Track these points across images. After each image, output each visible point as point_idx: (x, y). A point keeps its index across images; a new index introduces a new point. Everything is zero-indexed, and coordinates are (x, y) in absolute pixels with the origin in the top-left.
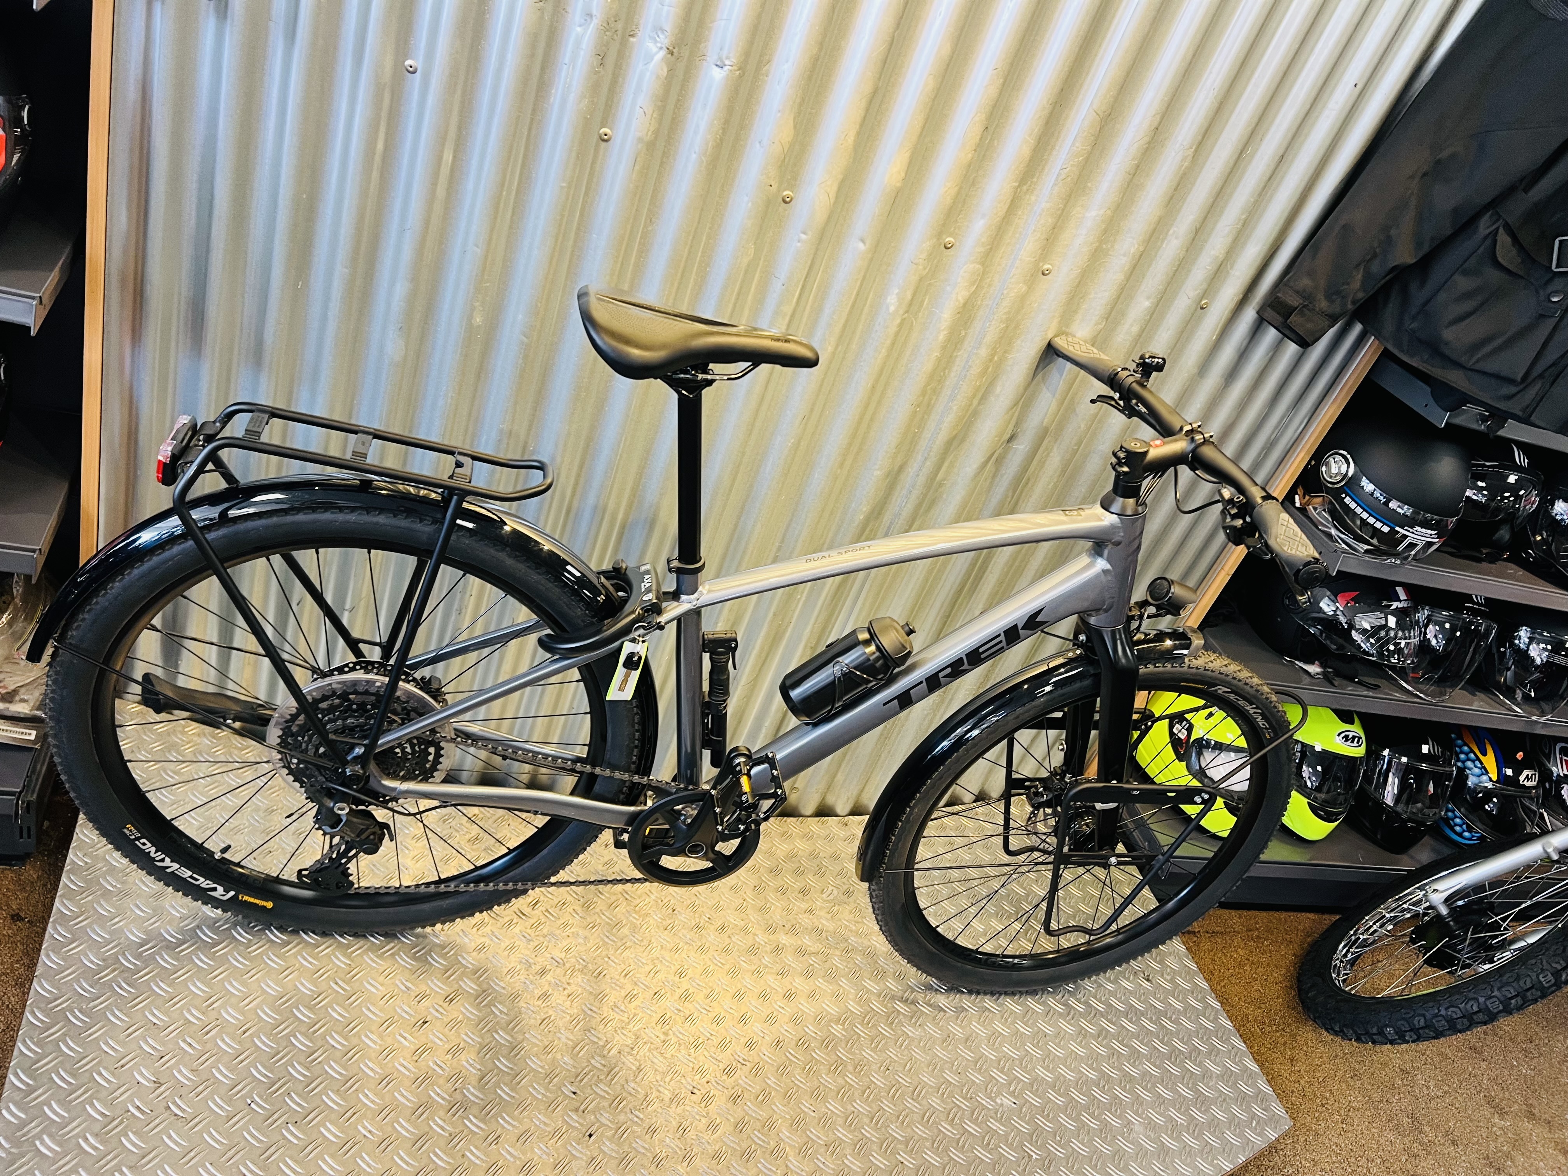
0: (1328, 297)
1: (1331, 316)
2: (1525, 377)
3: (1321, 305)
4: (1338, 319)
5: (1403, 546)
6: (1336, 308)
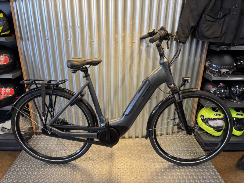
1: (185, 37)
2: (221, 35)
3: (183, 36)
4: (187, 38)
5: (222, 73)
6: (185, 36)
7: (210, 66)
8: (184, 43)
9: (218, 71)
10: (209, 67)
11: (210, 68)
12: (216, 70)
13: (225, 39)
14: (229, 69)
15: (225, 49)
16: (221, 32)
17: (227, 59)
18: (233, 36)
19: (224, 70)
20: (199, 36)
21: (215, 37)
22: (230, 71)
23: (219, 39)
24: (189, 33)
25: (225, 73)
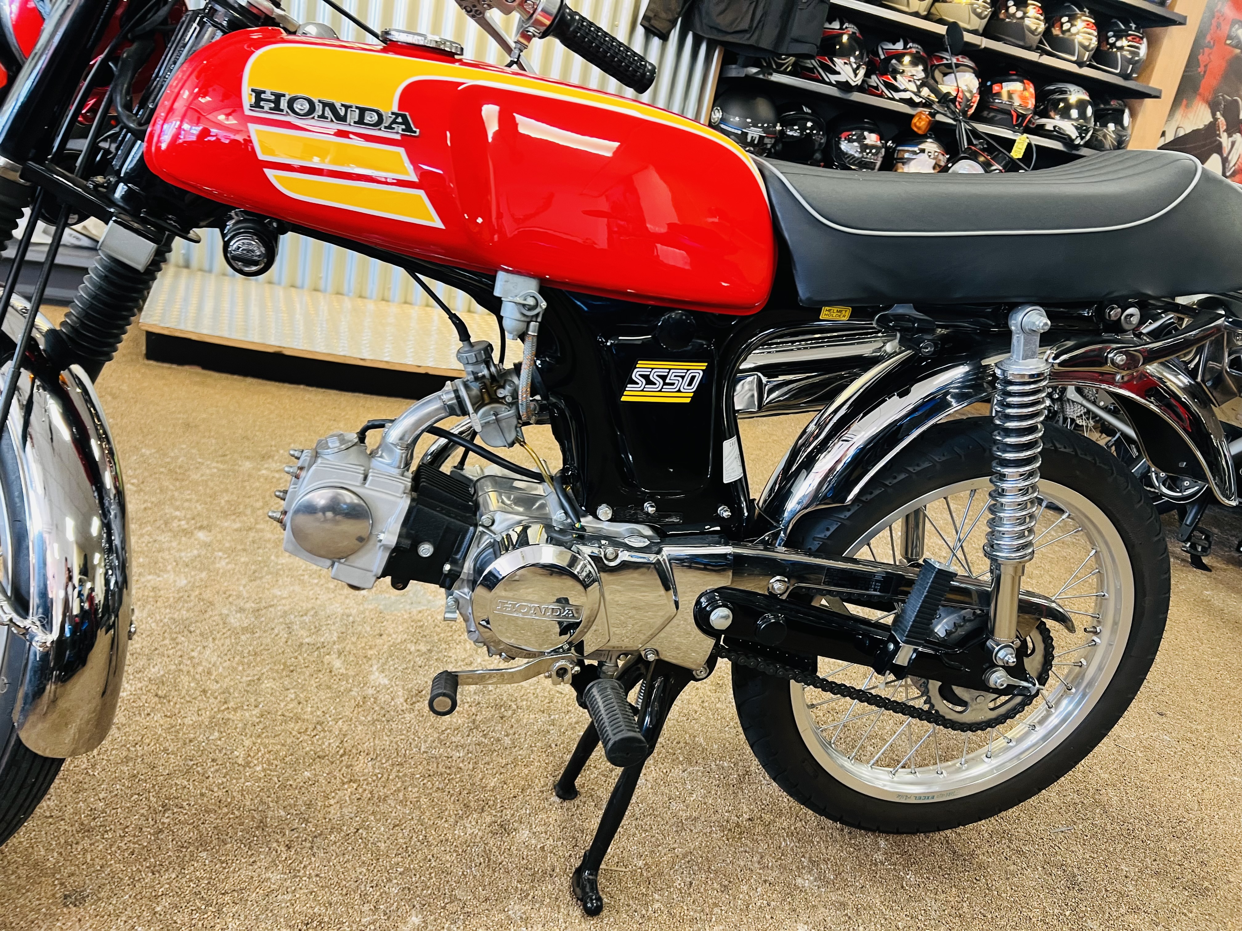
0: (666, 13)
1: (670, 21)
2: (750, 27)
3: (663, 15)
4: (674, 25)
5: (749, 140)
6: (670, 17)
7: (723, 120)
8: (664, 37)
9: (740, 132)
10: (720, 123)
11: (722, 126)
12: (736, 131)
13: (760, 37)
14: (765, 130)
15: (761, 76)
16: (752, 20)
17: (764, 109)
18: (778, 30)
19: (754, 133)
20: (701, 22)
21: (738, 29)
22: (768, 137)
23: (748, 36)
24: (679, 10)
25: (756, 142)
